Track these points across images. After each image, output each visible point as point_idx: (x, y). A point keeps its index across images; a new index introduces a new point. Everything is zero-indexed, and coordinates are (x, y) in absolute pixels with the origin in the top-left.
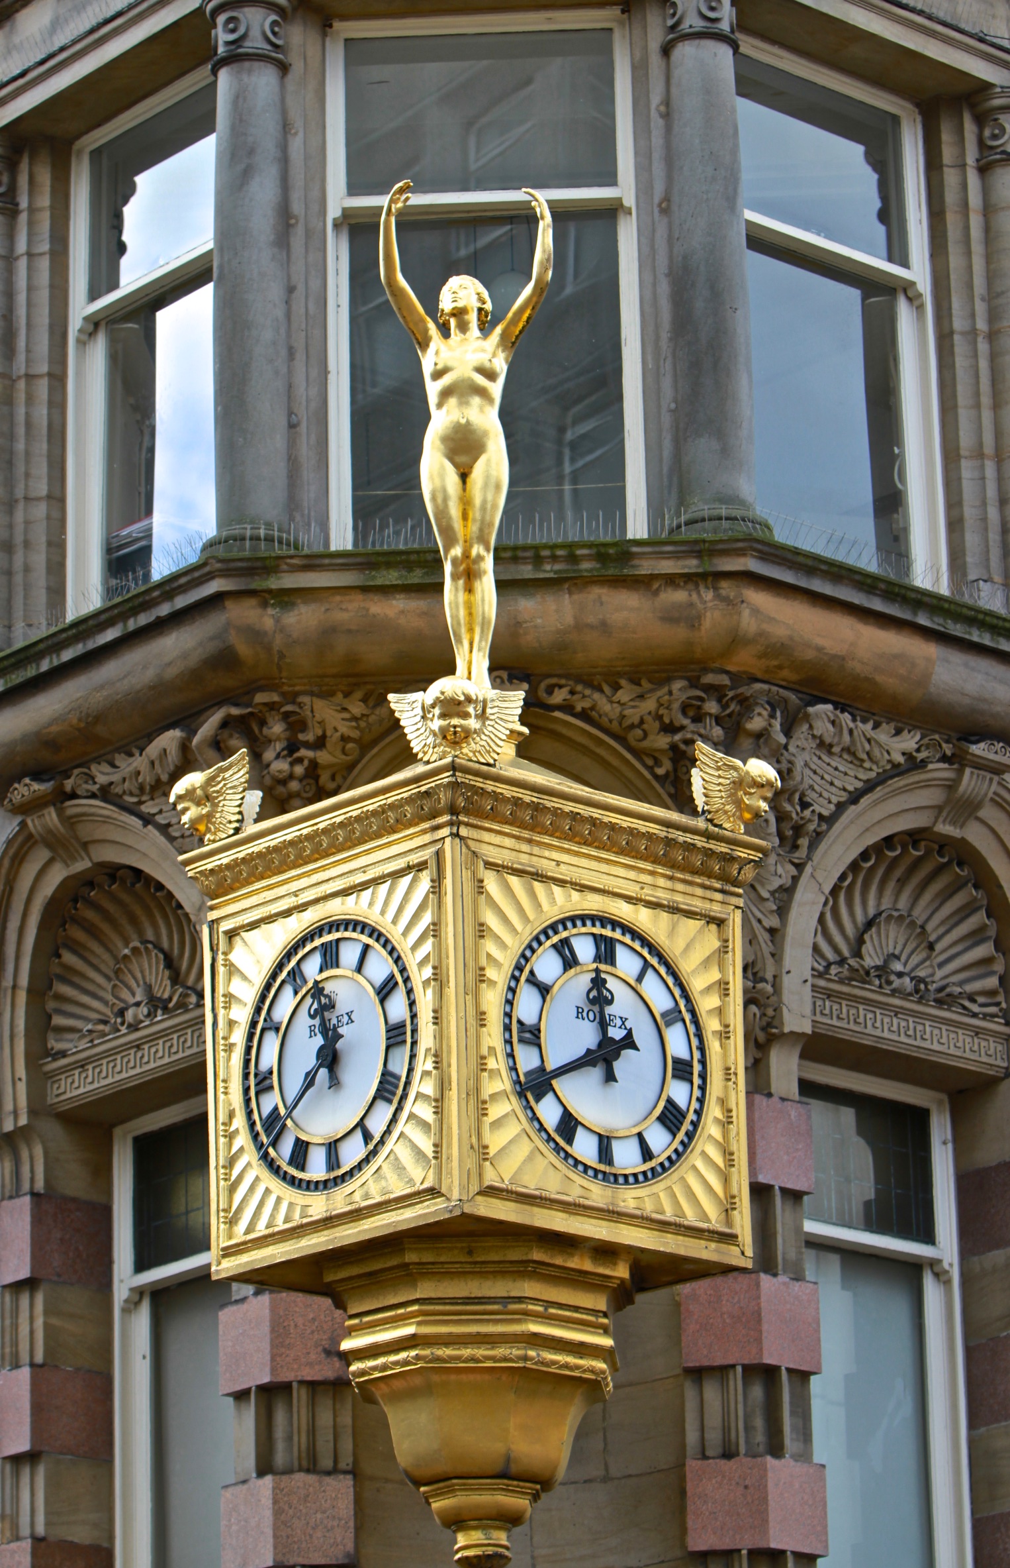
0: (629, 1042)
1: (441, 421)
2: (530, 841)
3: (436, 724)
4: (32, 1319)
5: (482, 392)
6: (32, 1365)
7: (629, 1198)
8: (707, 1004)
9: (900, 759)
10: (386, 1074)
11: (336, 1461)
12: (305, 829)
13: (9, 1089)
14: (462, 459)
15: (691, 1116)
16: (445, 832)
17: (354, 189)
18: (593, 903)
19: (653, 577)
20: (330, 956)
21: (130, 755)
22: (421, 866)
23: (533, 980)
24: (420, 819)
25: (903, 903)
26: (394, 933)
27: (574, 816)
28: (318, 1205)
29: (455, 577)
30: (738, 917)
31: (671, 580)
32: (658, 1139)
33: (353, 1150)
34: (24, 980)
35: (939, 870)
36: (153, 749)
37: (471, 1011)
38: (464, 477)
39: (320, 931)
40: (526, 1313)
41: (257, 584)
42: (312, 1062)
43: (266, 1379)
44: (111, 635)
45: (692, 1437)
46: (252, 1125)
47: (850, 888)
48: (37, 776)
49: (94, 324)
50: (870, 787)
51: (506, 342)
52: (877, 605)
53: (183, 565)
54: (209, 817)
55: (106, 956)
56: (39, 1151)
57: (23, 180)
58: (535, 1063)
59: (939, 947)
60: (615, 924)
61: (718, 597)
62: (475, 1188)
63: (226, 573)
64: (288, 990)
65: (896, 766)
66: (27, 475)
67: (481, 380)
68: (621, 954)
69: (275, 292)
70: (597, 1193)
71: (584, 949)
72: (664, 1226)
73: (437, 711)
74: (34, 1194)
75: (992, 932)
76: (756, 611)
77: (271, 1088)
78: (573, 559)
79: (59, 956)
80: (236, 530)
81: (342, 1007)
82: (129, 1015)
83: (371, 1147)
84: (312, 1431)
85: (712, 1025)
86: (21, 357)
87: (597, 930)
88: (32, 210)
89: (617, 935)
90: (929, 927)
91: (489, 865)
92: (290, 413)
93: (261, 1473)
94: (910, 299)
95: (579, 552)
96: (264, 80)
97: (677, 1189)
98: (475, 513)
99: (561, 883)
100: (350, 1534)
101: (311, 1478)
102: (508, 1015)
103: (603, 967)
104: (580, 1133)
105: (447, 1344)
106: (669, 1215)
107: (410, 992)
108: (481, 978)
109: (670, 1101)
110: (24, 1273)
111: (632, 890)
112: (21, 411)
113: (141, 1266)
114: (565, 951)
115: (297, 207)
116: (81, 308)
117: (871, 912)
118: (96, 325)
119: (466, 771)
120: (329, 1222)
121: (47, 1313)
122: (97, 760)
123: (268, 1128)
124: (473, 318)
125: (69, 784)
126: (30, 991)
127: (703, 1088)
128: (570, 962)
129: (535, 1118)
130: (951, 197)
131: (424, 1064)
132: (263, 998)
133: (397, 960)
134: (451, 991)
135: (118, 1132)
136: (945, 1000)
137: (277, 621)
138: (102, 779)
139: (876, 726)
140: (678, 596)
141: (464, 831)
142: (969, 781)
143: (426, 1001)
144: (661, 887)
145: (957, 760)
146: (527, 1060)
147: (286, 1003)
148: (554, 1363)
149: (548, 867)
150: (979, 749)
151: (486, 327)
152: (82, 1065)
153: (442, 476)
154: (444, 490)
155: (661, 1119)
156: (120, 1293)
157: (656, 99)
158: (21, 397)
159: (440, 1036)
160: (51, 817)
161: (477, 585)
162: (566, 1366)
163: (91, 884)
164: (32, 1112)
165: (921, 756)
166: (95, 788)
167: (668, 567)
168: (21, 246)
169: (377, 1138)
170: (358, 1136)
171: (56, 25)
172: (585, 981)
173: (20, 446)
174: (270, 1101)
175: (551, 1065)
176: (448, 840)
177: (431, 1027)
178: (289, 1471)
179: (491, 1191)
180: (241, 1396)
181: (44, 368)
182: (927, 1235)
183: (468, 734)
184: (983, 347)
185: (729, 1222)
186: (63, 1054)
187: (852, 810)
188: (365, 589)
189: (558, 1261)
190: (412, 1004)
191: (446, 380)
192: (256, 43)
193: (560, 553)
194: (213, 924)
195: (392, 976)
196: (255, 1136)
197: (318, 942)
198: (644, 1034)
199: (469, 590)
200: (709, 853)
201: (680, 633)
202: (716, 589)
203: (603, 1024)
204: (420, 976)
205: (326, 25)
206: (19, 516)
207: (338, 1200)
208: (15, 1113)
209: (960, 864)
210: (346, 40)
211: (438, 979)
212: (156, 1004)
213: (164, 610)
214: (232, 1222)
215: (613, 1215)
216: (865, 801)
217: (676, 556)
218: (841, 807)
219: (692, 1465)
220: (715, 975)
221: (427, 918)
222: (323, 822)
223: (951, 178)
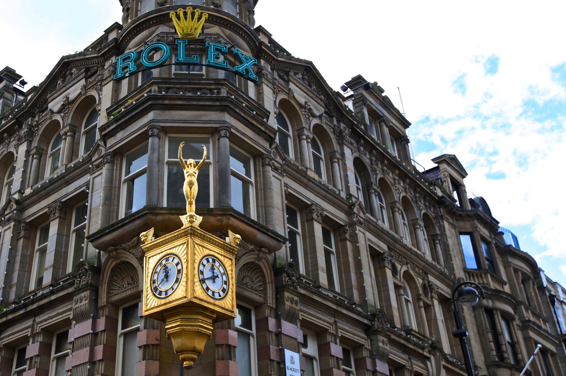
0: (217, 277)
1: (187, 179)
2: (202, 241)
3: (188, 220)
4: (104, 337)
5: (194, 176)
6: (104, 344)
7: (217, 302)
8: (229, 272)
9: (251, 249)
10: (177, 278)
11: (156, 358)
12: (164, 239)
13: (103, 299)
14: (191, 186)
15: (227, 291)
16: (189, 237)
17: (169, 158)
18: (212, 253)
19: (216, 214)
20: (167, 260)
21: (128, 242)
22: (185, 243)
23: (202, 264)
24: (185, 236)
25: (249, 274)
26: (179, 255)
27: (210, 238)
28: (163, 302)
29: (189, 204)
30: (234, 259)
31: (219, 215)
32: (221, 293)
33: (170, 292)
34: (107, 281)
35: (255, 269)
36: (132, 241)
37: (193, 267)
38: (191, 188)
39: (165, 256)
40: (199, 321)
41: (152, 212)
42: (163, 277)
43: (145, 343)
44: (127, 221)
45: (217, 356)
46: (152, 289)
47: (242, 270)
48: (113, 246)
49: (125, 181)
50: (246, 253)
51: (198, 169)
52: (250, 223)
53: (140, 209)
54: (146, 239)
55: (121, 277)
56: (107, 309)
57: (116, 159)
58: (203, 277)
59: (255, 282)
60: (215, 257)
61: (226, 218)
62: (193, 297)
63: (147, 210)
64: (159, 266)
65: (250, 250)
66: (114, 202)
67: (194, 174)
68: (216, 262)
69: (157, 170)
70: (212, 301)
71: (211, 260)
72: (222, 308)
73: (189, 217)
74: (106, 316)
75: (262, 281)
76: (232, 221)
77: (155, 282)
78: (203, 210)
79: (113, 277)
80: (150, 204)
81: (169, 268)
82: (124, 286)
83: (174, 291)
84: (153, 353)
85: (230, 276)
86: (114, 184)
87: (212, 257)
88: (116, 170)
89: (216, 259)
90: (253, 279)
91: (196, 244)
92: (158, 188)
93: (143, 360)
94: (251, 184)
95: (204, 209)
96: (156, 139)
97: (225, 303)
98: (192, 194)
99: (207, 249)
100: (158, 371)
101: (152, 361)
102: (199, 269)
103: (214, 264)
104: (209, 291)
105: (185, 326)
106: (223, 306)
107: (182, 264)
108: (194, 262)
109: (224, 288)
110: (103, 329)
111: (218, 252)
112: (113, 192)
113: (122, 329)
114: (207, 260)
115: (161, 159)
116: (123, 178)
117: (244, 275)
118: (126, 181)
119: (193, 227)
120: (165, 304)
121: (107, 336)
122: (123, 243)
123: (154, 289)
124: (193, 165)
125: (118, 248)
126: (108, 283)
127: (229, 286)
128: (208, 262)
129: (202, 287)
130: (258, 170)
131: (184, 275)
132: (155, 268)
133: (180, 259)
134: (189, 264)
135: (120, 307)
136: (256, 290)
137: (155, 218)
138: (123, 246)
139: (248, 244)
140: (220, 217)
141: (192, 237)
142: (261, 254)
143: (185, 266)
144: (222, 252)
145: (260, 251)
146: (201, 277)
147: (159, 268)
148: (203, 331)
149: (205, 246)
150: (263, 249)
151: (194, 167)
152: (116, 295)
153: (187, 188)
154: (187, 190)
155: (222, 290)
156: (119, 334)
157: (217, 146)
158: (113, 190)
159: (187, 271)
160: (114, 253)
161: (192, 205)
162: (205, 332)
163: (120, 265)
164: (107, 302)
165: (254, 249)
166: (122, 248)
167: (218, 213)
168: (115, 168)
169: (175, 289)
170: (171, 289)
171: (122, 135)
172: (211, 265)
173: (113, 197)
174: (155, 285)
175: (205, 277)
176: (190, 239)
177: (186, 270)
178: (148, 360)
179: (195, 298)
180: (140, 347)
181: (117, 186)
182: (251, 329)
183: (194, 221)
184: (263, 191)
185: (233, 309)
186: (113, 293)
187: (244, 256)
188: (170, 214)
189: (205, 313)
190: (182, 266)
191: (188, 174)
192: (155, 134)
193: (201, 209)
194: (146, 257)
195: (178, 262)
196: (152, 291)
197: (165, 258)
198: (220, 276)
199: (191, 206)
200: (230, 248)
201: (220, 223)
202: (226, 217)
203: (213, 273)
204: (184, 261)
205: (166, 133)
206: (112, 208)
207: (167, 300)
208: (104, 303)
209: (258, 269)
210: (169, 137)
211: (187, 261)
212: (129, 284)
213: (137, 216)
214: (147, 306)
215: (215, 305)
216: (246, 255)
217: (220, 211)
218: (242, 256)
219: (217, 361)
220: (230, 268)
221: (185, 252)
222: (167, 238)
223: (258, 167)
